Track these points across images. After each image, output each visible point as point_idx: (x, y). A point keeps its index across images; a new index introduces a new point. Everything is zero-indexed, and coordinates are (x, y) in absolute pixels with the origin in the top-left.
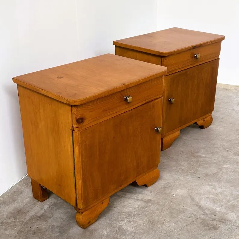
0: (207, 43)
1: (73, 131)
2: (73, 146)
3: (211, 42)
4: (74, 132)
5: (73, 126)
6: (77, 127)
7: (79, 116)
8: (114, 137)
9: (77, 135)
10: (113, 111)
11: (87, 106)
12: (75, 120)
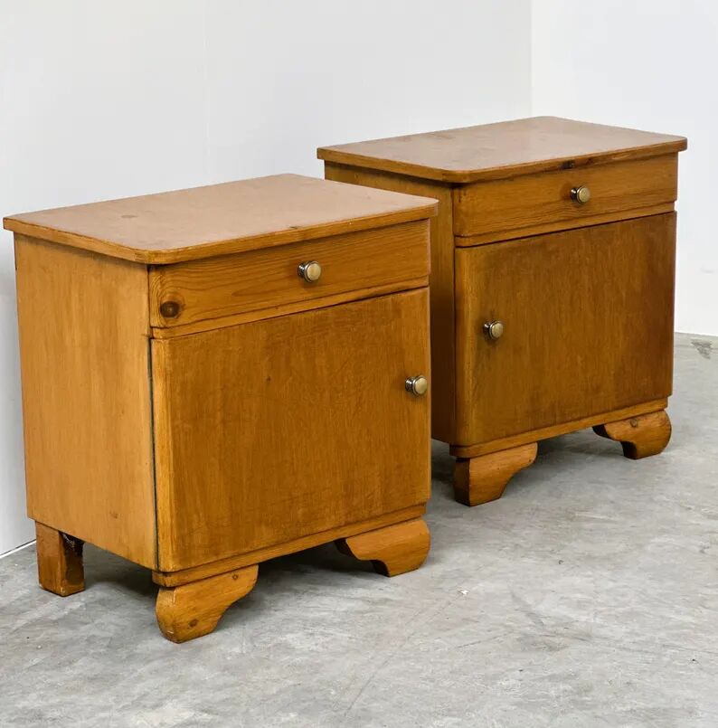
0: (616, 154)
1: (151, 338)
2: (151, 380)
3: (632, 152)
4: (152, 340)
5: (152, 325)
6: (161, 328)
7: (168, 295)
8: (269, 379)
9: (160, 349)
10: (267, 300)
11: (188, 272)
12: (155, 307)
